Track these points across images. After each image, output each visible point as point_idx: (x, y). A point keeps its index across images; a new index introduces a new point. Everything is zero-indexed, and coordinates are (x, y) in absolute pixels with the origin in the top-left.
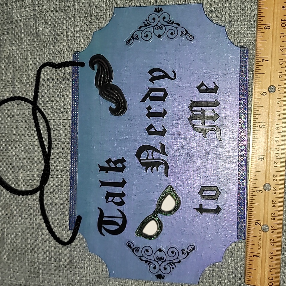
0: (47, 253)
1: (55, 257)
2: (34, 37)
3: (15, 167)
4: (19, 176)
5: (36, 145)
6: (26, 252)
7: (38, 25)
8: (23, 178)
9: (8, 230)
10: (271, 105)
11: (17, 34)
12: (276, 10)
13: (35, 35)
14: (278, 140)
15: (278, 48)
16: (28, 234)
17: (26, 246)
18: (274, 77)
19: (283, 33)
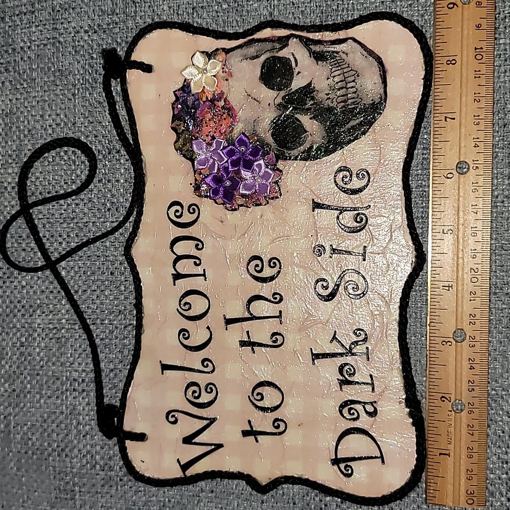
0: (88, 456)
1: (102, 463)
2: (55, 76)
3: (27, 308)
4: (33, 323)
5: (63, 268)
6: (49, 455)
7: (62, 55)
8: (41, 326)
9: (17, 417)
10: (461, 194)
11: (24, 72)
12: (465, 32)
13: (58, 74)
14: (476, 254)
15: (471, 98)
16: (53, 425)
17: (50, 445)
18: (465, 146)
19: (479, 71)
